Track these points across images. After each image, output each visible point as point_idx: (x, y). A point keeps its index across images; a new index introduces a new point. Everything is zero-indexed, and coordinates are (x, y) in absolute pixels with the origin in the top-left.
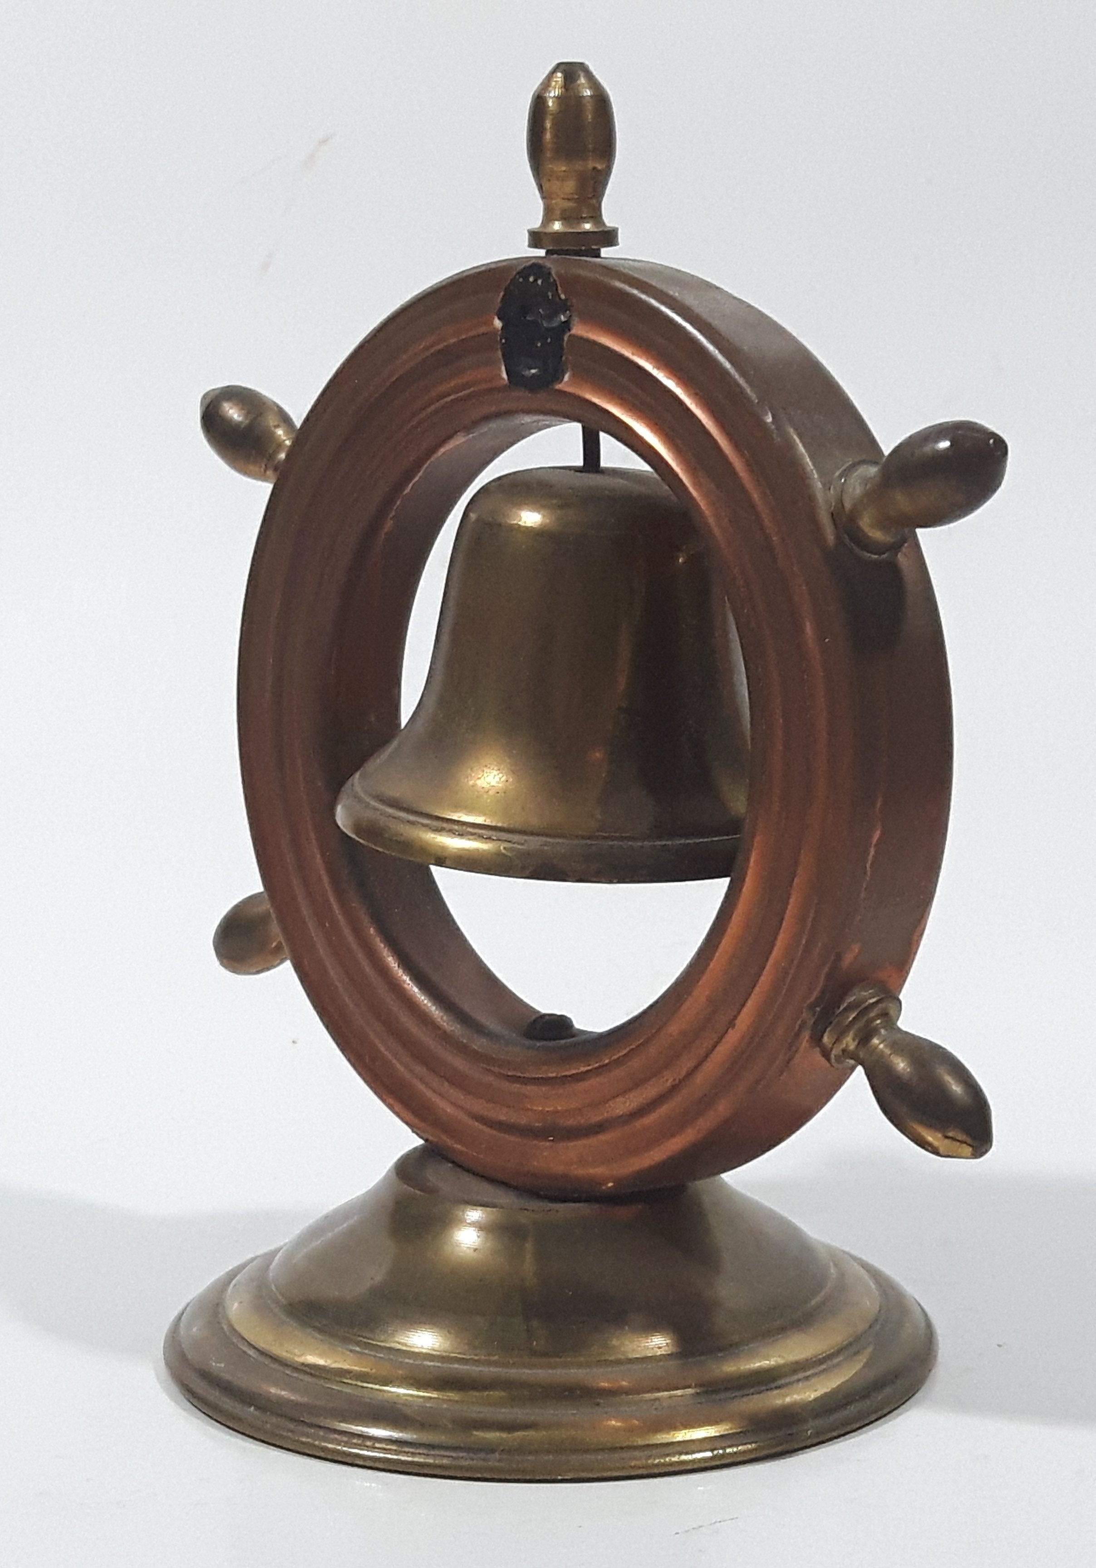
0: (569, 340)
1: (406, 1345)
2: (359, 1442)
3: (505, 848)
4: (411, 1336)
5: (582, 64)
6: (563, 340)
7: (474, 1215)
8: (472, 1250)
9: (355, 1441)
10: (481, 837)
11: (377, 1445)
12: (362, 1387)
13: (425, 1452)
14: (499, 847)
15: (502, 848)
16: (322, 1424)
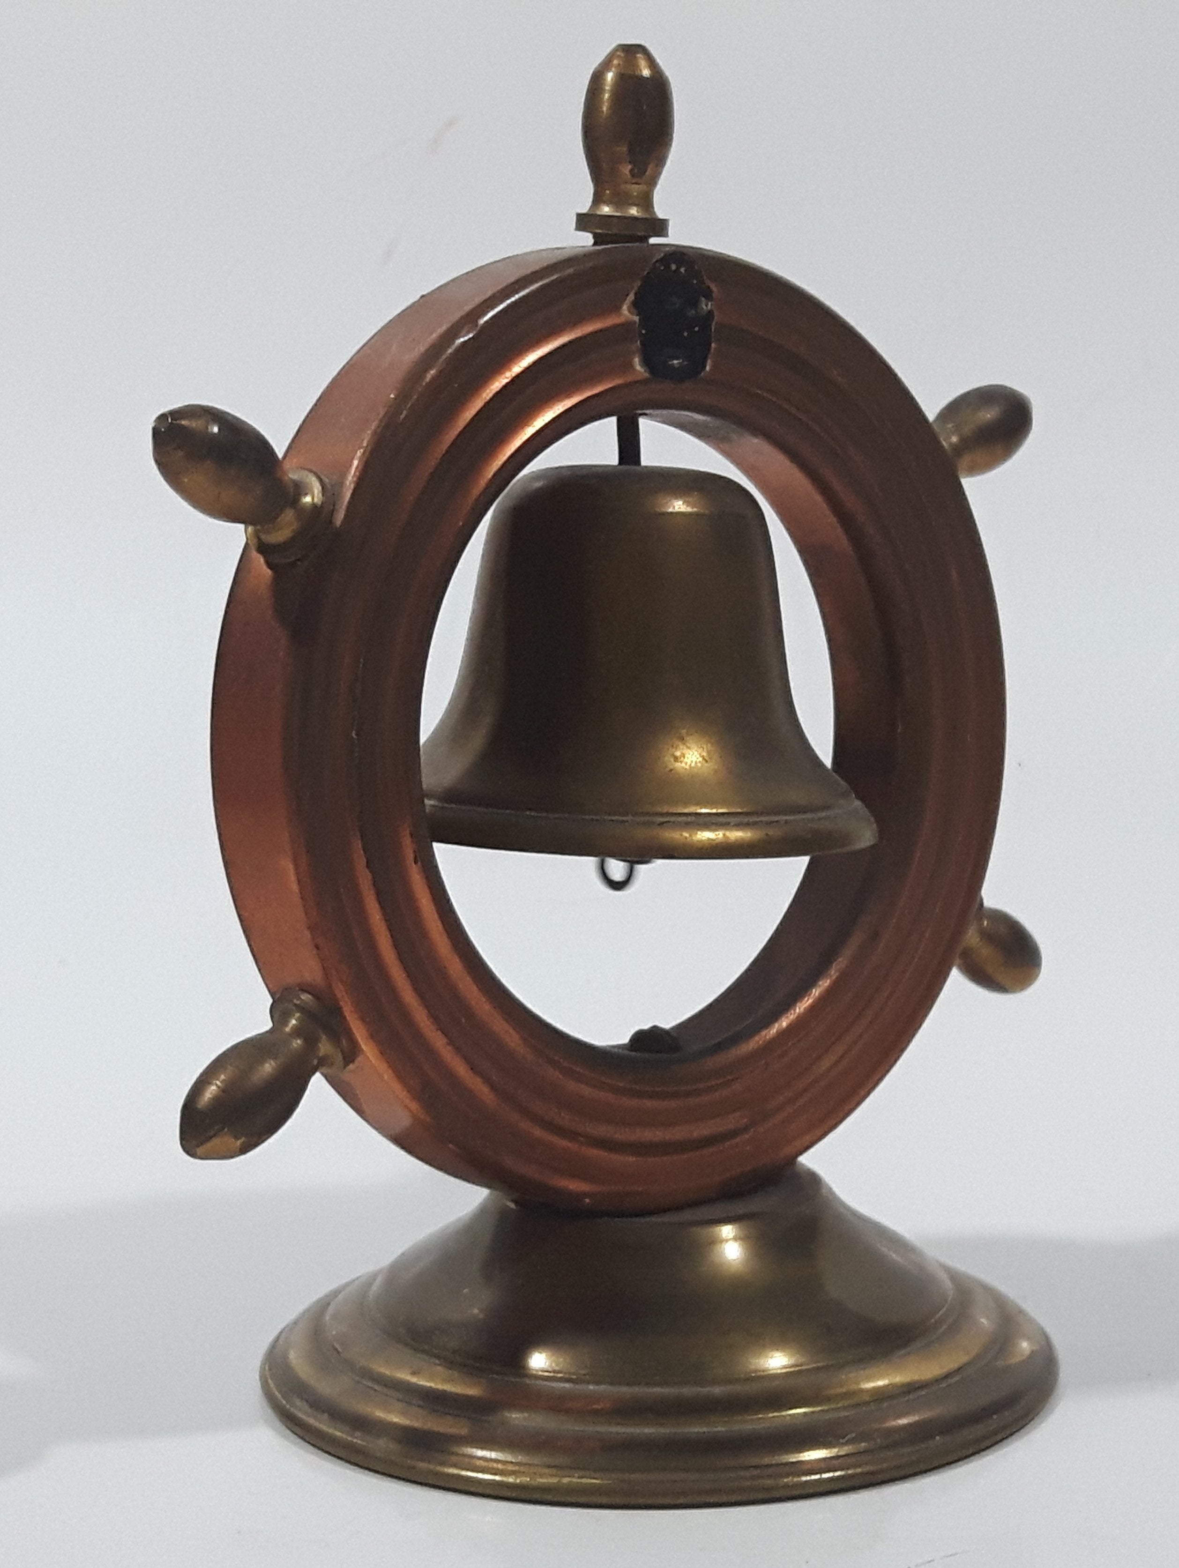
0: (715, 327)
5: (639, 46)
6: (711, 328)
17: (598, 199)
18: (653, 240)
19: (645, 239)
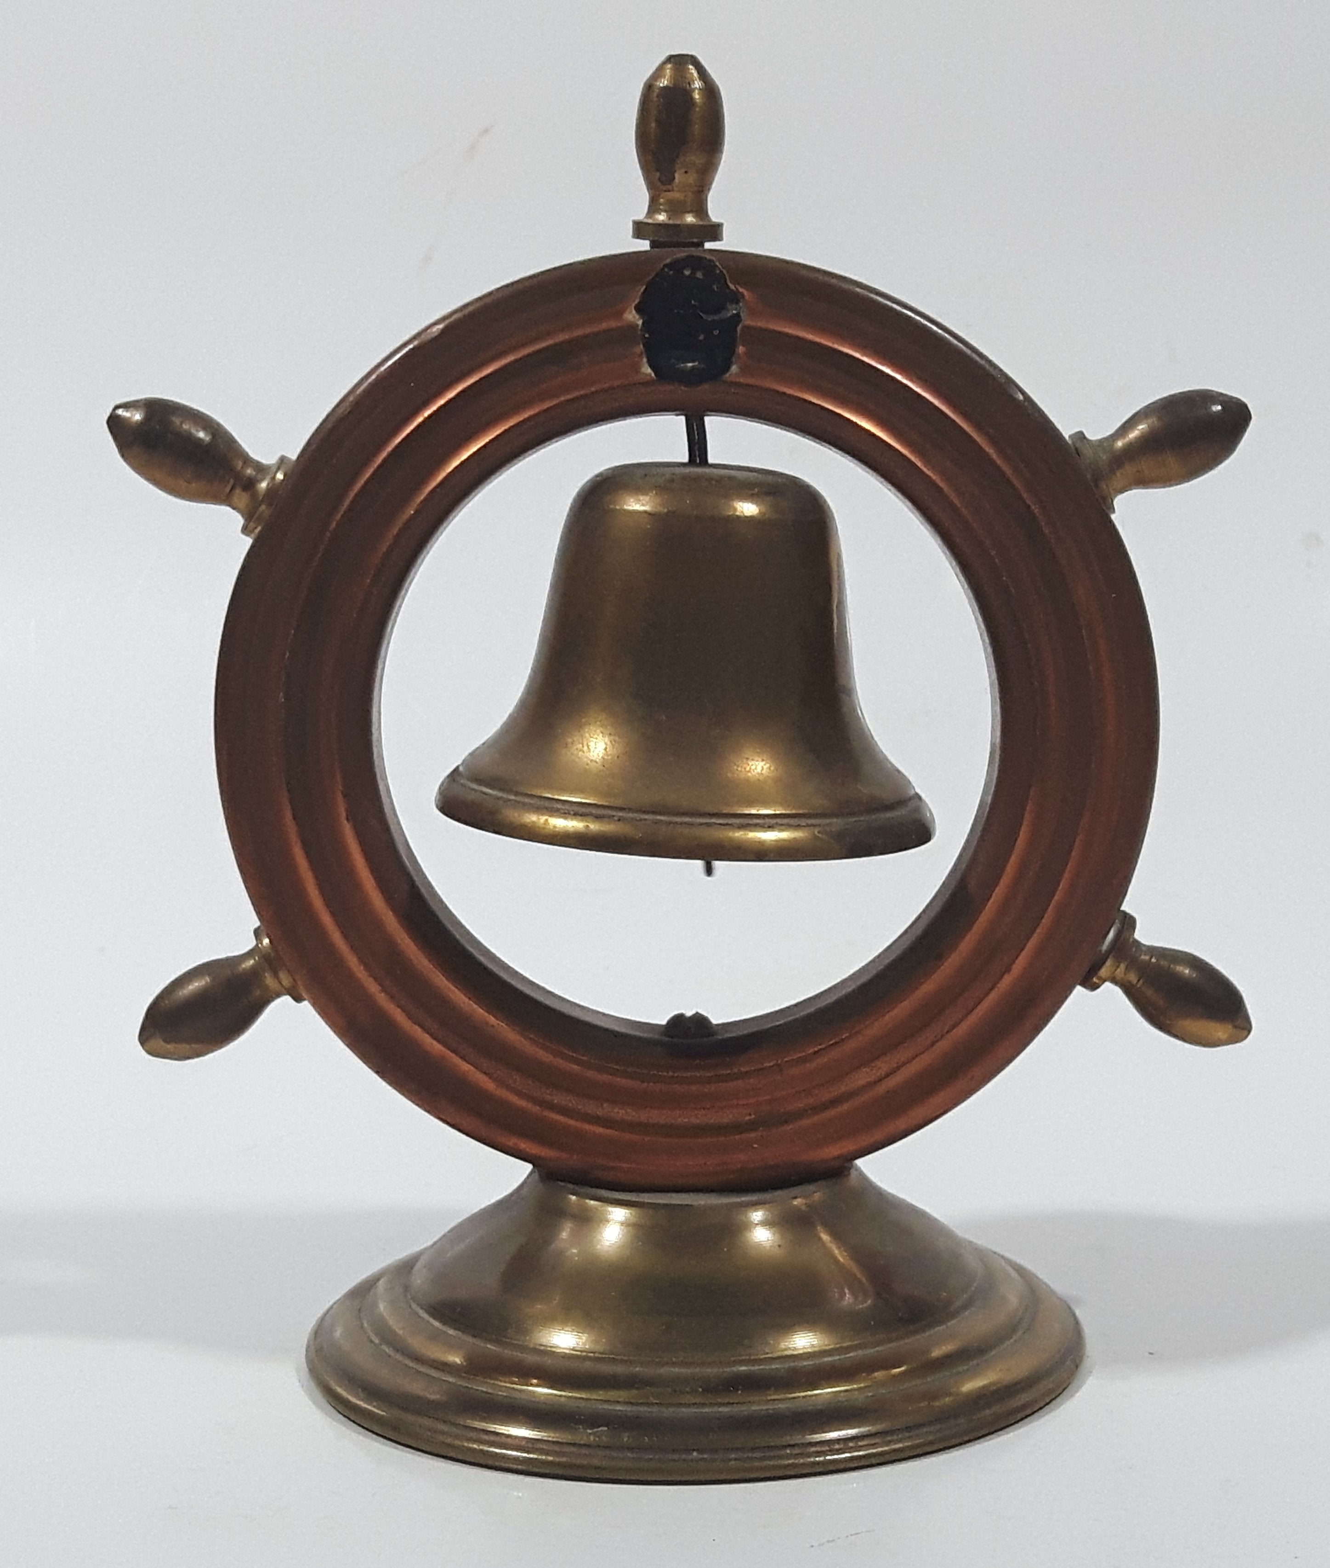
0: (742, 330)
1: (795, 1349)
2: (842, 1446)
3: (819, 832)
4: (794, 1340)
5: (692, 57)
6: (736, 331)
7: (757, 1216)
8: (777, 1247)
9: (837, 1447)
10: (789, 827)
11: (860, 1444)
12: (794, 1398)
13: (907, 1434)
14: (814, 832)
15: (816, 833)
16: (792, 1443)
17: (653, 208)
18: (708, 245)
19: (701, 244)
